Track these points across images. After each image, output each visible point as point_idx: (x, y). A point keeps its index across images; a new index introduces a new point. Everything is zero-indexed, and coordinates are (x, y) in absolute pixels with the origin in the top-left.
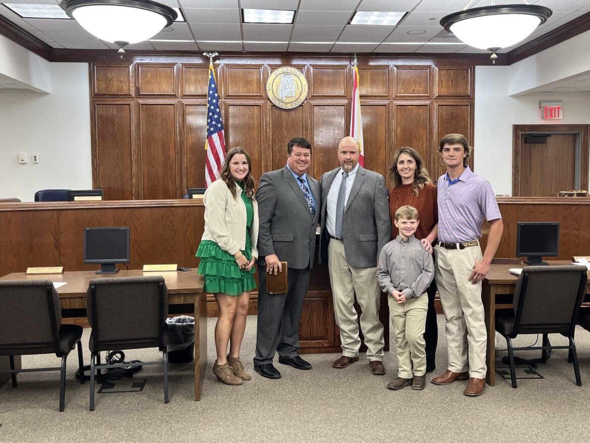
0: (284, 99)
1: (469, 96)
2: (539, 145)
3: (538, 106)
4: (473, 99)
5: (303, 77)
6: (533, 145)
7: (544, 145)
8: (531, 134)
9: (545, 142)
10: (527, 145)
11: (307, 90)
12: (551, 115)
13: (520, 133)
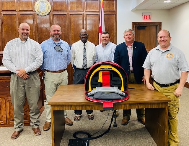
0: (41, 12)
1: (115, 11)
2: (143, 30)
3: (142, 15)
4: (116, 12)
5: (49, 3)
6: (140, 30)
7: (144, 30)
8: (139, 26)
9: (144, 29)
10: (138, 30)
11: (50, 8)
12: (147, 18)
13: (135, 25)
